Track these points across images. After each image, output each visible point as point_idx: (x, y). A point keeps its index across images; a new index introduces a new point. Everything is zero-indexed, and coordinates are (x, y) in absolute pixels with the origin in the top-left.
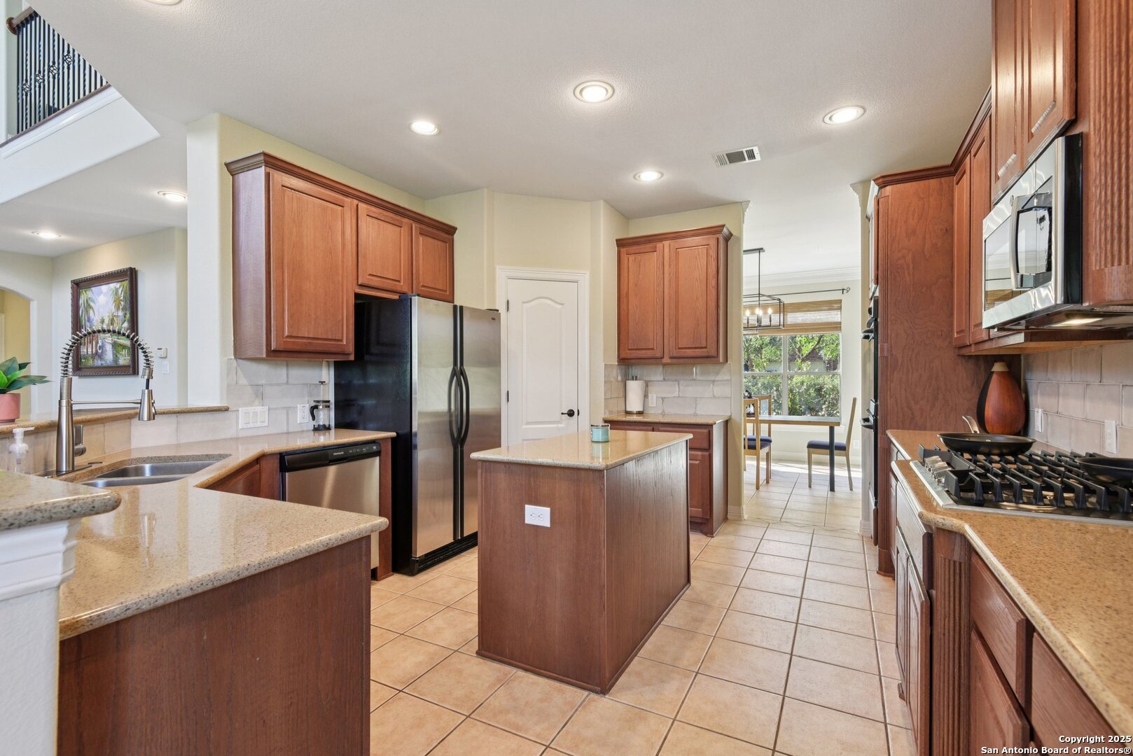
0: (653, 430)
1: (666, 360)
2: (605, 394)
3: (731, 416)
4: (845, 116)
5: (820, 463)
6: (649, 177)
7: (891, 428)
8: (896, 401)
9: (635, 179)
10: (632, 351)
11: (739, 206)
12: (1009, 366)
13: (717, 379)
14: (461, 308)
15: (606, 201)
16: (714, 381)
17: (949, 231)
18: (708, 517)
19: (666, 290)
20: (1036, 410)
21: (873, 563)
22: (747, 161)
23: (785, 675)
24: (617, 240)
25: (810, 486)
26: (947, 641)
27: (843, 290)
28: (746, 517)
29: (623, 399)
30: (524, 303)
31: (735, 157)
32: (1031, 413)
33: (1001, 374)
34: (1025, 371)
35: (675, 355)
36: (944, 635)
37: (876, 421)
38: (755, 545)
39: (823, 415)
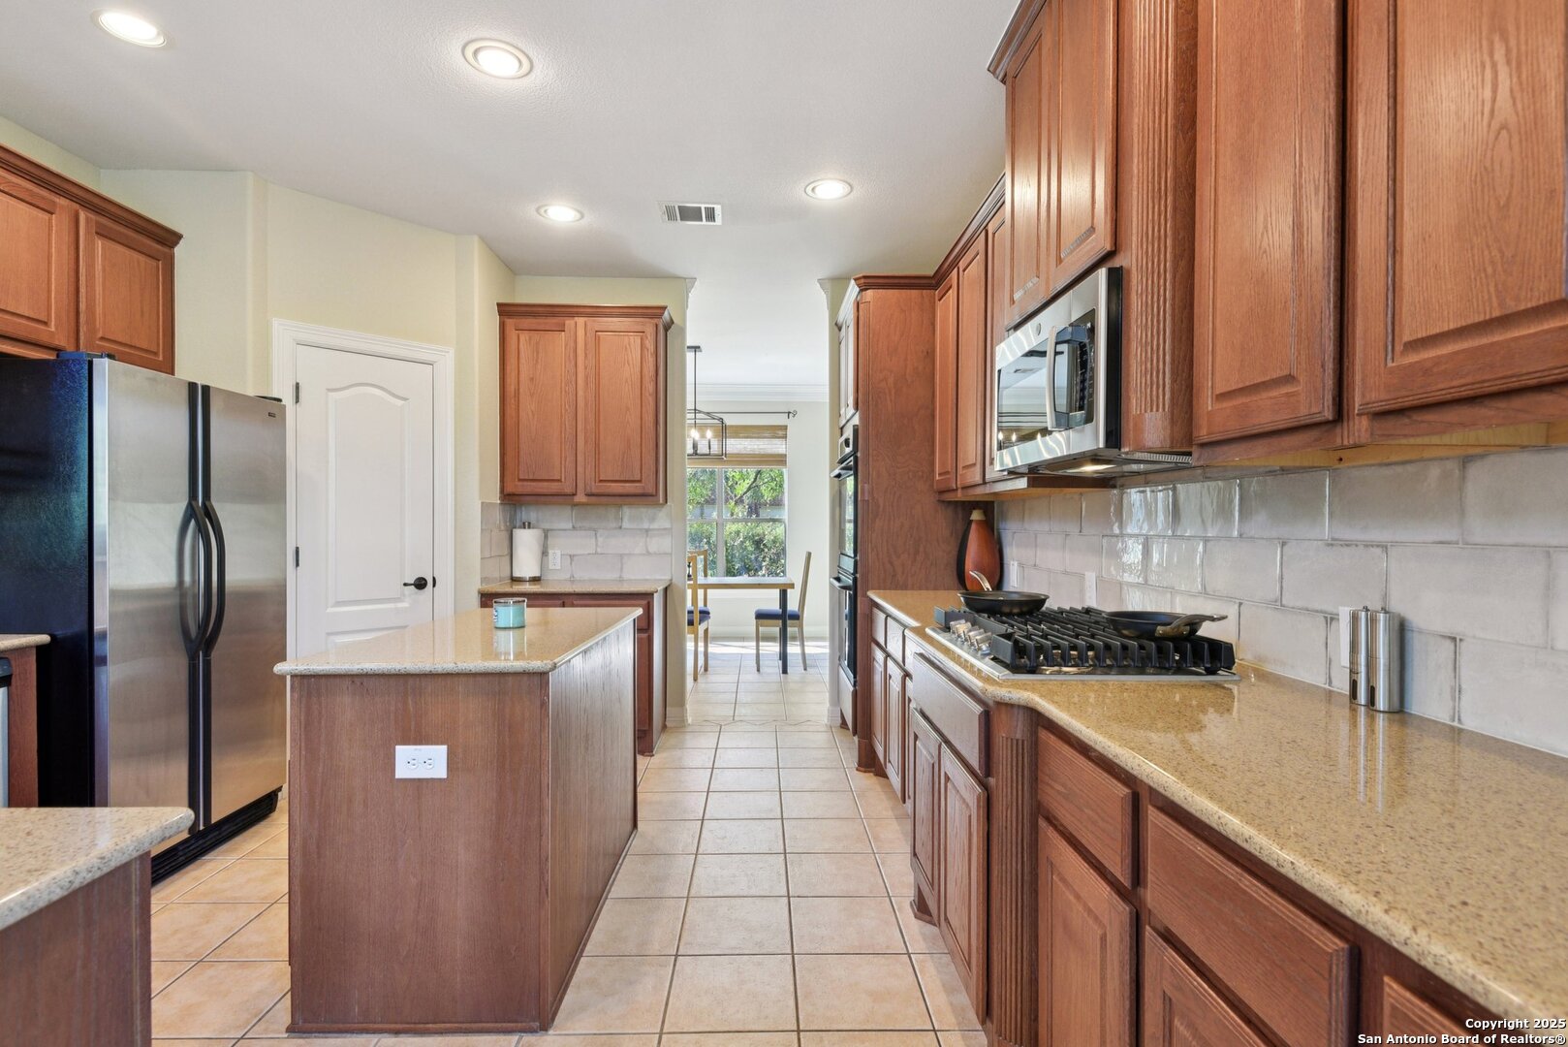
0: (563, 605)
1: (581, 498)
2: (482, 552)
3: (671, 580)
4: (830, 191)
5: (769, 638)
6: (561, 215)
7: (873, 589)
8: (878, 555)
9: (539, 213)
10: (525, 483)
11: (682, 283)
12: (985, 513)
13: (651, 527)
14: (206, 389)
15: (483, 239)
16: (647, 531)
17: (930, 354)
18: (646, 728)
19: (580, 393)
20: (1012, 563)
21: (851, 758)
22: (704, 222)
23: (788, 926)
24: (499, 305)
25: (758, 670)
26: (1009, 835)
27: (789, 413)
28: (690, 721)
29: (508, 558)
30: (329, 390)
31: (689, 214)
32: (1005, 566)
33: (979, 522)
34: (998, 520)
35: (594, 491)
36: (1006, 828)
37: (855, 580)
38: (709, 758)
39: (764, 575)
